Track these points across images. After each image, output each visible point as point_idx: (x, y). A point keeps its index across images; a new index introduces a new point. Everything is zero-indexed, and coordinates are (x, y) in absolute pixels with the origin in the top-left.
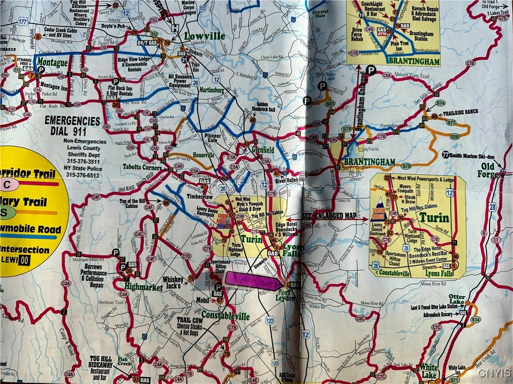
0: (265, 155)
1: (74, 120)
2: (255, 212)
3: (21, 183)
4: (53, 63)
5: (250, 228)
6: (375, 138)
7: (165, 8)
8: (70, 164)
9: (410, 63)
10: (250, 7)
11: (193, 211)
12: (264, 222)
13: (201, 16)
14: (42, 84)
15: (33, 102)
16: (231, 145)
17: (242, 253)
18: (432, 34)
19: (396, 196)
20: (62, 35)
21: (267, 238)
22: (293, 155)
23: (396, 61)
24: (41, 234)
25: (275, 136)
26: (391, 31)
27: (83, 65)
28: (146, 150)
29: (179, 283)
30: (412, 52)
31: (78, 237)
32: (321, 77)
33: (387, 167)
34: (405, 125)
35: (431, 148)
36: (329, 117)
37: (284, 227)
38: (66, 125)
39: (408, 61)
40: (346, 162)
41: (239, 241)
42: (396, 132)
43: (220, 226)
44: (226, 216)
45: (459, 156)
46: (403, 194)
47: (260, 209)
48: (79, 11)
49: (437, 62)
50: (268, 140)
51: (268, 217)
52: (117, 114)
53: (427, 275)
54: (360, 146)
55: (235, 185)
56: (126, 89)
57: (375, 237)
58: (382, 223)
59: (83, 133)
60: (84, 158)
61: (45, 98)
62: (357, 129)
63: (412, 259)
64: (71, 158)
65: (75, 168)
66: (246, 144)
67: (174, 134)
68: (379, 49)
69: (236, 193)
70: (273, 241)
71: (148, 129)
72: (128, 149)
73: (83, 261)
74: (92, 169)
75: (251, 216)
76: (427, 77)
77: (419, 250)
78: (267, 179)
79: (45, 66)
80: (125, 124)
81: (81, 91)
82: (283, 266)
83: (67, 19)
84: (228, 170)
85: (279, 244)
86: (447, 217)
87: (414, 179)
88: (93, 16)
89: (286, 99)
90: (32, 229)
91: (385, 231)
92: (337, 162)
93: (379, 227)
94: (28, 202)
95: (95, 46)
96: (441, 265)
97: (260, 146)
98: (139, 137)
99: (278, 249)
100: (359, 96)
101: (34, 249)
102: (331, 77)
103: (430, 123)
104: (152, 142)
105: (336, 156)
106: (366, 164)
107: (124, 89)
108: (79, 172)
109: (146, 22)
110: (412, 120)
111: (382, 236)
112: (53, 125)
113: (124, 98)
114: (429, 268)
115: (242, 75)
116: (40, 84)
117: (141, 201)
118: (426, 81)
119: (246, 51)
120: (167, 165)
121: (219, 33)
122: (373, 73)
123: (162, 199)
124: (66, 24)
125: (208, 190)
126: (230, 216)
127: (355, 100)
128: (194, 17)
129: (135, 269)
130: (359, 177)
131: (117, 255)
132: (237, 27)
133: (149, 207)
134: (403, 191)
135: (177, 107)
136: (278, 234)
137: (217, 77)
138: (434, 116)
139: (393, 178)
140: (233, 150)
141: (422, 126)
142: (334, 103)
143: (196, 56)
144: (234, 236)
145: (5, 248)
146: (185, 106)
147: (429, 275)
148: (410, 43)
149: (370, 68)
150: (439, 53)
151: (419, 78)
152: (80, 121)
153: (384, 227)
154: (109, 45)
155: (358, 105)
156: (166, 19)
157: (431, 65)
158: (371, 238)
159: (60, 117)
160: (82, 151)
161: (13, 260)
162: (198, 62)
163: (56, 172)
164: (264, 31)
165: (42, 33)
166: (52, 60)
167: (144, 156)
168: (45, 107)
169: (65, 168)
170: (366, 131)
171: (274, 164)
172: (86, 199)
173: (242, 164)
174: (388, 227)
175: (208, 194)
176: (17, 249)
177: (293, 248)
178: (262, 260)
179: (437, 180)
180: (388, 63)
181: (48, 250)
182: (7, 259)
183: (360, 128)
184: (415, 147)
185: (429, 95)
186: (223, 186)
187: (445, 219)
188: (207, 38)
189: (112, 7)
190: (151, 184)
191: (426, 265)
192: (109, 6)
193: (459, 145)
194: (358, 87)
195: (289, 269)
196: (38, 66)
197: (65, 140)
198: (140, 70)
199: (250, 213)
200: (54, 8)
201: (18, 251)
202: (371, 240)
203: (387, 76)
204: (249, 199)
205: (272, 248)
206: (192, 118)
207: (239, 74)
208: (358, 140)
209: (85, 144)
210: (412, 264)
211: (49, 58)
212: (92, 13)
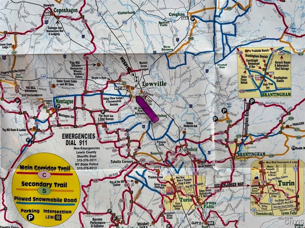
0: (192, 152)
1: (79, 136)
2: (187, 184)
3: (52, 174)
4: (65, 101)
5: (185, 194)
6: (254, 141)
7: (130, 67)
8: (78, 162)
9: (274, 96)
10: (181, 65)
11: (152, 186)
12: (193, 190)
13: (151, 72)
14: (60, 114)
15: (55, 126)
16: (172, 147)
17: (181, 208)
18: (286, 78)
19: (265, 172)
20: (68, 84)
21: (194, 199)
22: (208, 151)
23: (266, 95)
24: (65, 203)
25: (198, 141)
26: (263, 77)
27: (83, 103)
28: (124, 151)
29: (146, 226)
30: (275, 89)
31: (87, 204)
32: (223, 105)
33: (261, 157)
34: (271, 132)
35: (285, 145)
36: (228, 129)
37: (204, 192)
38: (75, 139)
39: (273, 95)
40: (238, 155)
41: (179, 201)
42: (266, 137)
43: (168, 193)
44: (171, 188)
45: (301, 148)
46: (269, 171)
47: (190, 183)
48: (76, 69)
49: (290, 94)
50: (193, 144)
51: (195, 187)
52: (105, 131)
53: (282, 214)
54: (246, 146)
55: (175, 170)
56: (109, 116)
57: (254, 195)
58: (258, 187)
59: (85, 143)
60: (87, 158)
61: (62, 123)
62: (244, 136)
63: (274, 206)
64: (79, 158)
65: (82, 164)
66: (181, 146)
67: (139, 141)
68: (257, 88)
69: (176, 174)
70: (198, 200)
71: (124, 139)
72: (113, 151)
73: (91, 216)
74: (92, 164)
75: (185, 187)
76: (284, 104)
77: (278, 201)
78: (194, 165)
79: (60, 104)
80: (111, 137)
81: (82, 118)
82: (204, 214)
83: (69, 74)
84: (171, 161)
85: (201, 201)
86: (294, 182)
87: (275, 162)
88: (86, 71)
89: (203, 119)
90: (61, 200)
91: (259, 191)
92: (233, 155)
93: (256, 190)
94: (57, 185)
95: (89, 91)
96: (290, 208)
97: (189, 147)
98: (119, 144)
99: (200, 204)
100: (245, 117)
101: (63, 211)
102: (229, 105)
103: (285, 131)
104: (126, 147)
105: (233, 152)
106: (249, 156)
107: (108, 116)
108: (85, 166)
109: (119, 75)
110: (275, 130)
111: (258, 194)
112: (67, 139)
113: (108, 121)
114: (283, 210)
115: (177, 106)
116: (58, 115)
117: (122, 182)
118: (283, 106)
119: (179, 93)
120: (136, 160)
121: (163, 82)
122: (253, 103)
123: (134, 180)
124: (69, 77)
125: (160, 173)
126: (173, 188)
127: (243, 119)
128: (147, 72)
129: (121, 220)
130: (245, 163)
131: (110, 213)
132: (173, 78)
133: (127, 185)
134: (269, 169)
135: (140, 126)
136: (201, 196)
137: (162, 108)
138: (288, 127)
139: (264, 163)
140: (174, 150)
141: (280, 132)
142: (231, 121)
143: (150, 96)
144: (176, 199)
145: (47, 210)
146: (145, 125)
147: (283, 214)
148: (274, 84)
149: (251, 100)
150: (290, 89)
151: (279, 104)
152: (83, 136)
153: (259, 190)
154: (97, 89)
155: (245, 122)
156: (131, 73)
157: (286, 96)
158: (251, 195)
159: (71, 134)
160: (85, 154)
161: (52, 217)
162: (151, 100)
163: (71, 167)
164: (189, 80)
165: (56, 83)
166: (64, 100)
167: (122, 155)
168: (62, 128)
169: (76, 164)
170: (249, 137)
171: (197, 157)
172: (90, 182)
173: (179, 158)
174: (261, 190)
175: (160, 175)
176: (53, 211)
177: (209, 203)
178: (192, 210)
179: (288, 162)
180: (261, 96)
181: (71, 211)
182: (48, 217)
183: (246, 136)
184: (276, 145)
185: (284, 114)
186: (168, 170)
187: (292, 184)
188: (156, 85)
189: (96, 66)
190: (127, 171)
191: (282, 209)
192: (95, 65)
193: (301, 142)
194: (245, 111)
195: (208, 215)
196: (56, 104)
197: (75, 148)
198: (117, 105)
199: (185, 185)
200: (60, 67)
201: (54, 212)
202: (252, 197)
203: (261, 104)
204: (184, 177)
205: (197, 204)
206: (149, 132)
207: (175, 106)
208: (245, 143)
209: (87, 150)
210: (274, 209)
211: (62, 99)
212: (84, 70)
